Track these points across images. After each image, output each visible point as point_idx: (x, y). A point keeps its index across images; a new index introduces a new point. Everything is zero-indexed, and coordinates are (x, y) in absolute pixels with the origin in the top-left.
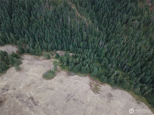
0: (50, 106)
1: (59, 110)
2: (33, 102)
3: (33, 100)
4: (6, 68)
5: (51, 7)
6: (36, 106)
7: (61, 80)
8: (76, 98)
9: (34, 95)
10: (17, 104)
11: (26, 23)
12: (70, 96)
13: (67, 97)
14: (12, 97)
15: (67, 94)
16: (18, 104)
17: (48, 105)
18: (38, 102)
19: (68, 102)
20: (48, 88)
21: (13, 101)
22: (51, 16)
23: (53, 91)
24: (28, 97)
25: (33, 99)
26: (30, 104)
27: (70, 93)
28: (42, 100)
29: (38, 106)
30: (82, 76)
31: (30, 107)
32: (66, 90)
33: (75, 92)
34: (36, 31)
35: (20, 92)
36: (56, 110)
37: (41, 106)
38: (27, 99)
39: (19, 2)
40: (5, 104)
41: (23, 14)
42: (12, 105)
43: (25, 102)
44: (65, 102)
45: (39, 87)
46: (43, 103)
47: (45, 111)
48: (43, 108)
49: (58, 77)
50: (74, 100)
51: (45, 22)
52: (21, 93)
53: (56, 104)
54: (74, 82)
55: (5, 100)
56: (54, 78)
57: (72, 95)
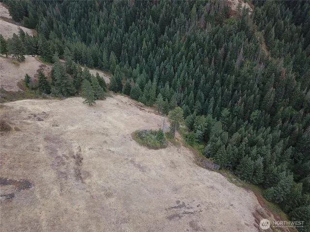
0: (112, 200)
1: (135, 226)
2: (76, 167)
3: (80, 164)
4: (69, 92)
5: (209, 25)
6: (77, 180)
7: (172, 162)
8: (199, 224)
9: (88, 156)
10: (36, 149)
11: (147, 45)
12: (183, 209)
13: (175, 207)
14: (38, 133)
15: (176, 200)
16: (38, 151)
17: (109, 195)
18: (88, 175)
19: (172, 223)
20: (132, 161)
21: (32, 140)
22: (202, 41)
23: (141, 173)
24: (71, 153)
25: (81, 162)
26: (65, 166)
27: (186, 201)
28: (100, 176)
29: (83, 182)
30: (235, 183)
31: (62, 173)
32: (176, 190)
33: (203, 207)
34: (160, 63)
35: (62, 134)
36: (125, 221)
37: (89, 186)
38: (66, 153)
39: (151, 8)
40: (12, 136)
41: (149, 28)
42: (23, 147)
43: (59, 157)
44: (161, 216)
45: (112, 149)
46: (99, 182)
47: (91, 204)
48: (92, 196)
49: (170, 153)
50: (192, 224)
51: (186, 49)
52: (63, 136)
53: (133, 207)
54: (208, 184)
55: (17, 130)
56: (159, 150)
57: (191, 211)
